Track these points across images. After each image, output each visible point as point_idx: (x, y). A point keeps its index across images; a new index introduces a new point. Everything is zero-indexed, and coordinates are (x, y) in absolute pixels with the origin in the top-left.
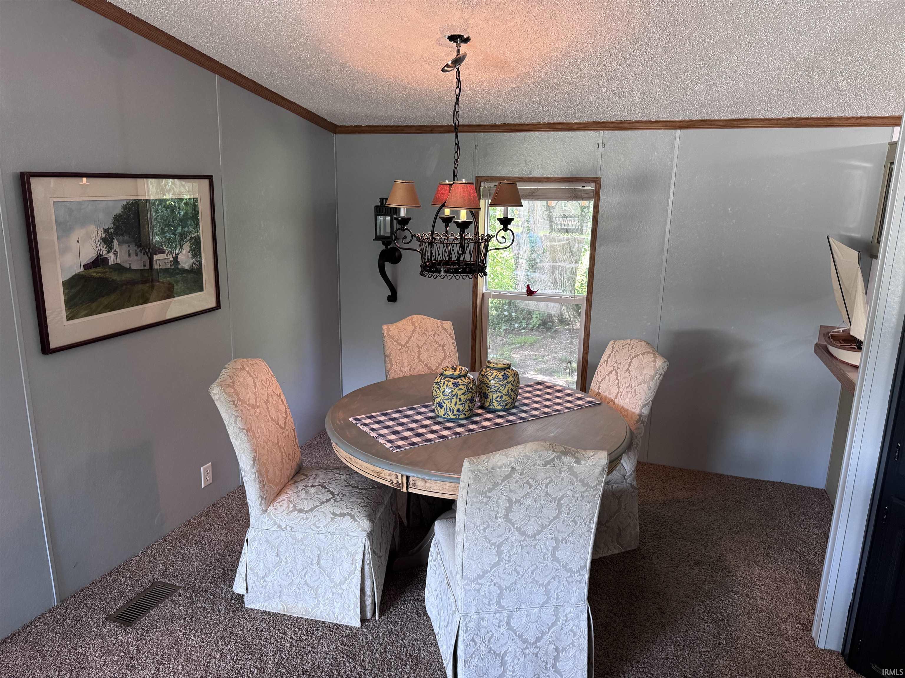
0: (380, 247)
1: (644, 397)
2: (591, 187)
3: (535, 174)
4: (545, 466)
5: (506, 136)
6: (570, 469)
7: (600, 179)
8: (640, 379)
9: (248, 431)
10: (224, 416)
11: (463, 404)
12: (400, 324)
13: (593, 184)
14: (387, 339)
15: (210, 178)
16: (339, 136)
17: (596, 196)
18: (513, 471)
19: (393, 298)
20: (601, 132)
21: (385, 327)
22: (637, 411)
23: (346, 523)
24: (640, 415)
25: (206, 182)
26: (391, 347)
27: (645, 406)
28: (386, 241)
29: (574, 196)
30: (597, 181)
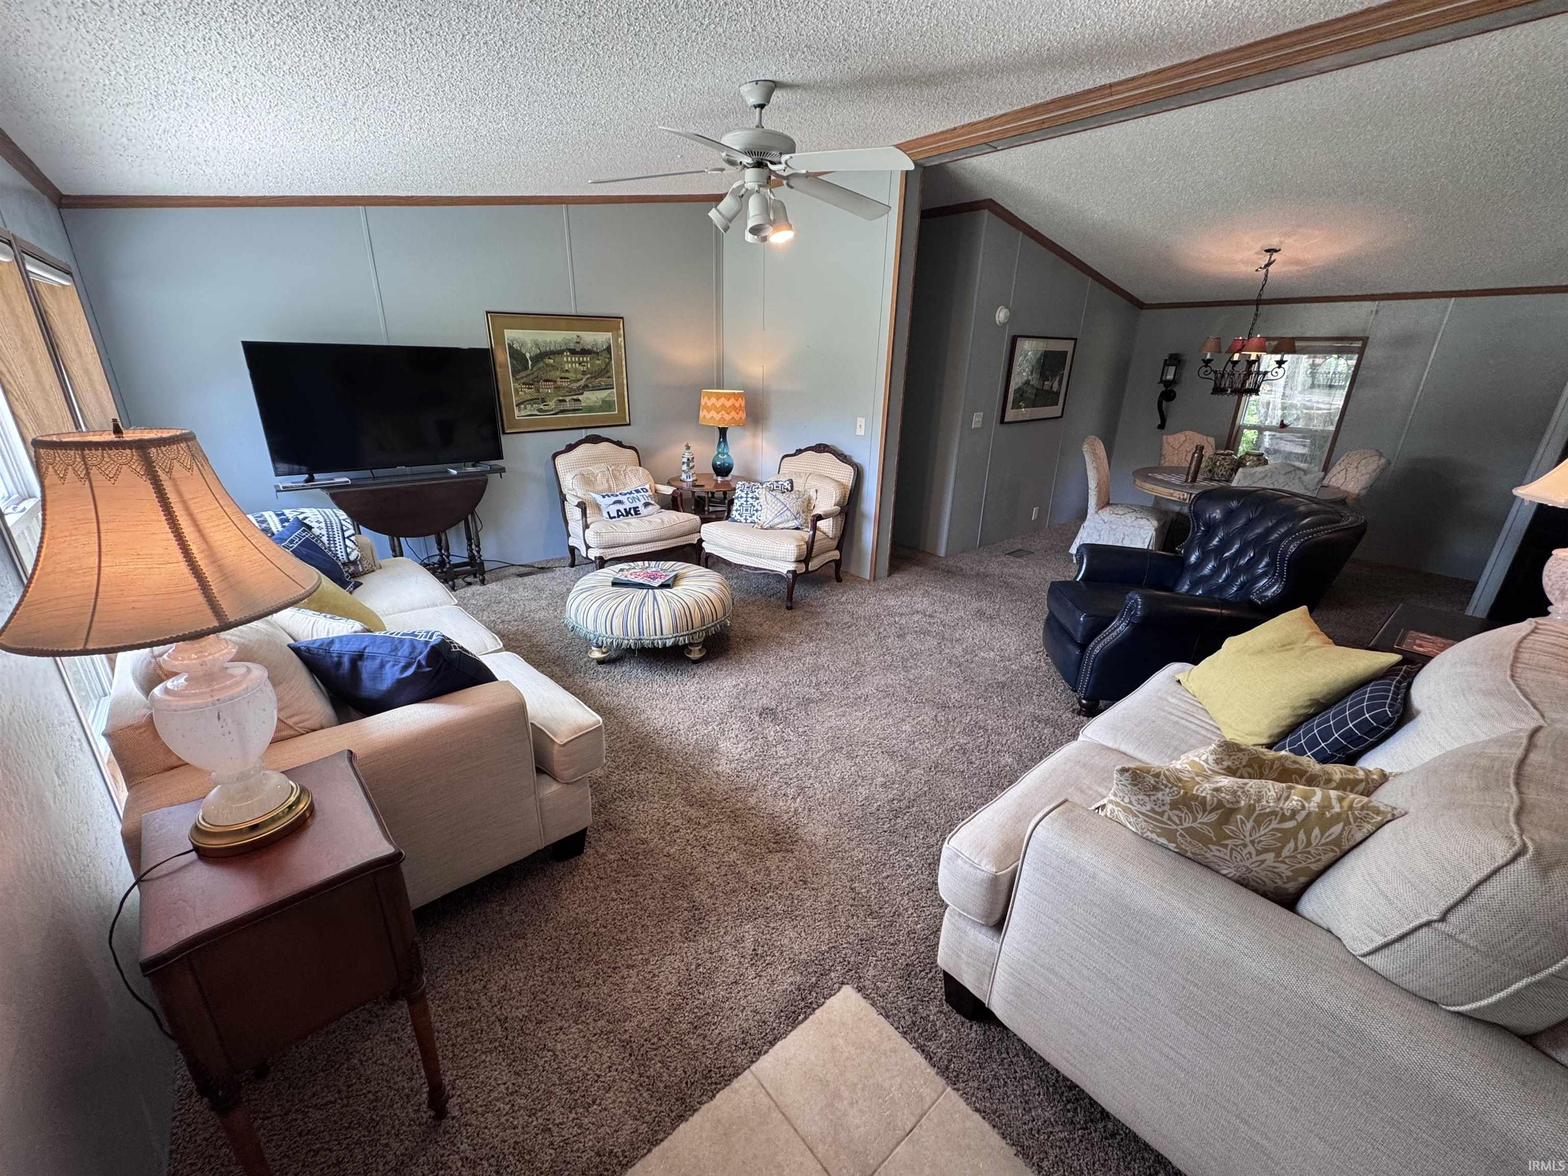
0: (1162, 388)
1: (1364, 483)
2: (1358, 344)
3: (1308, 335)
4: (1286, 474)
5: (1288, 306)
6: (1300, 478)
7: (1368, 338)
8: (1363, 472)
9: (1097, 469)
10: (1087, 459)
11: (1226, 471)
12: (1176, 436)
13: (1361, 342)
14: (1165, 445)
15: (1076, 340)
16: (1144, 312)
17: (1361, 352)
18: (1266, 475)
19: (1162, 426)
20: (1377, 302)
21: (1165, 437)
22: (1356, 492)
23: (1143, 522)
24: (1358, 495)
25: (1073, 342)
26: (1167, 450)
27: (1363, 489)
28: (1168, 384)
29: (1340, 352)
30: (1365, 340)
